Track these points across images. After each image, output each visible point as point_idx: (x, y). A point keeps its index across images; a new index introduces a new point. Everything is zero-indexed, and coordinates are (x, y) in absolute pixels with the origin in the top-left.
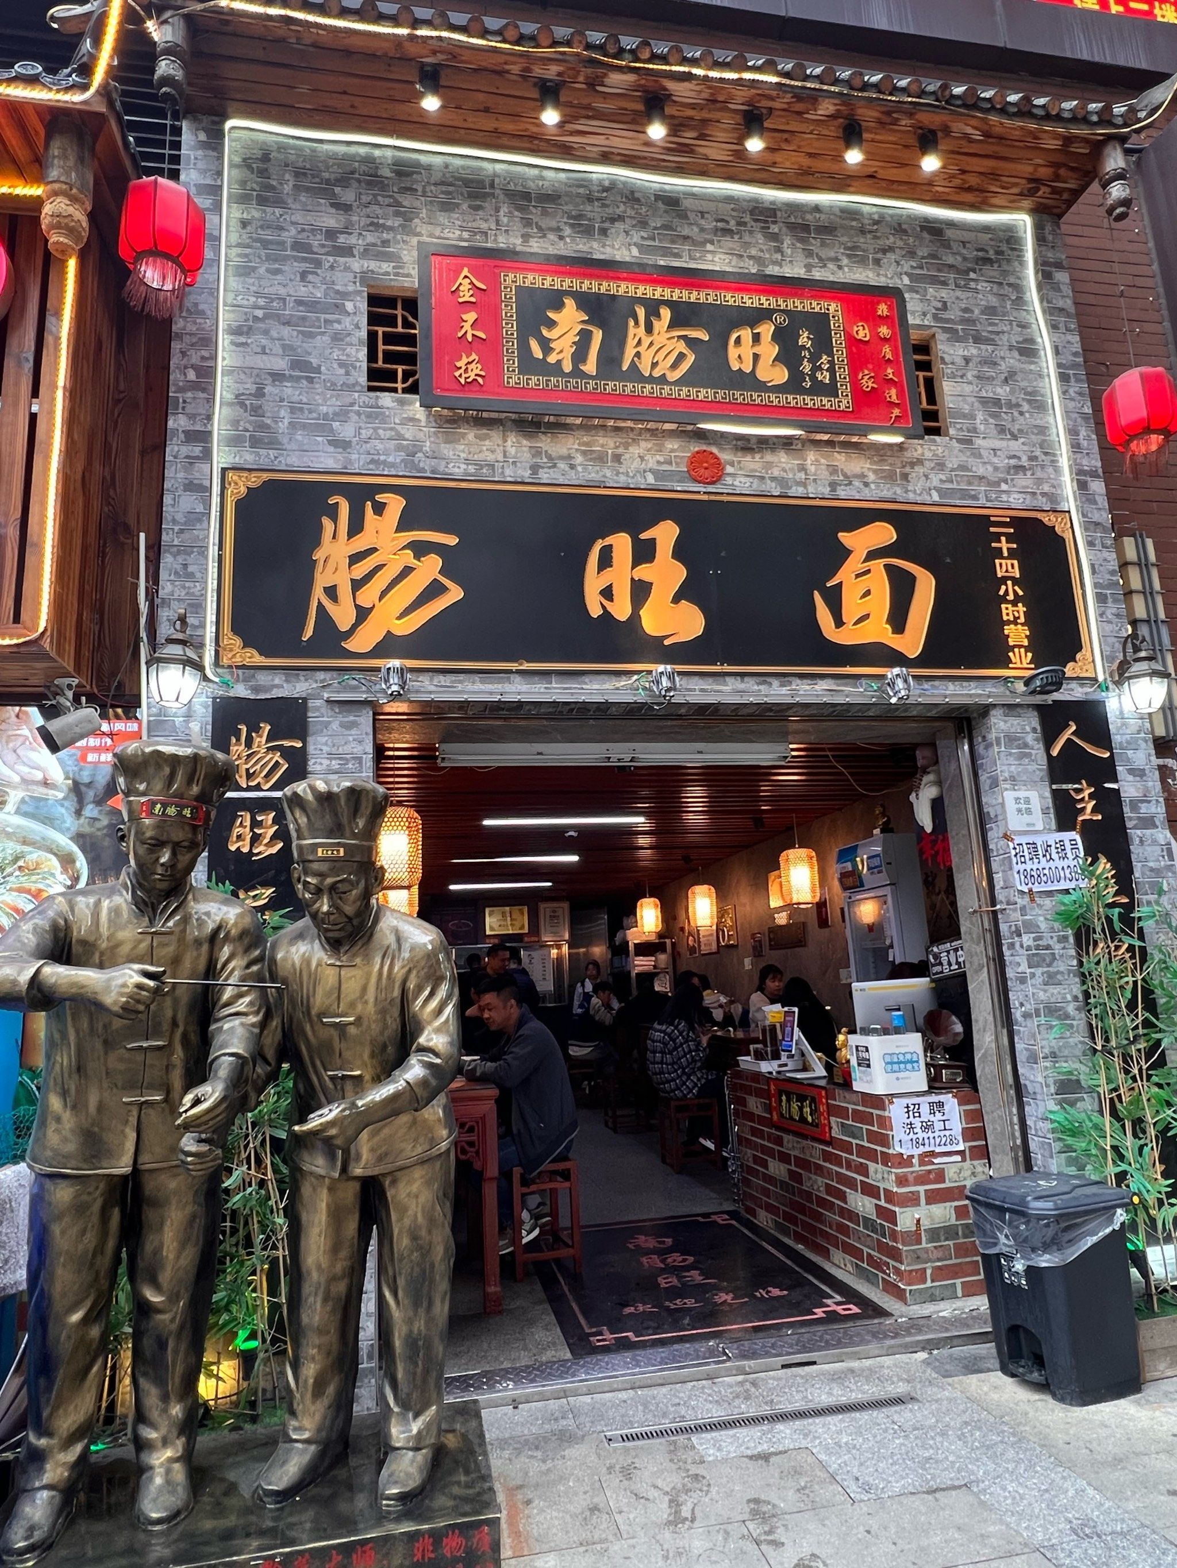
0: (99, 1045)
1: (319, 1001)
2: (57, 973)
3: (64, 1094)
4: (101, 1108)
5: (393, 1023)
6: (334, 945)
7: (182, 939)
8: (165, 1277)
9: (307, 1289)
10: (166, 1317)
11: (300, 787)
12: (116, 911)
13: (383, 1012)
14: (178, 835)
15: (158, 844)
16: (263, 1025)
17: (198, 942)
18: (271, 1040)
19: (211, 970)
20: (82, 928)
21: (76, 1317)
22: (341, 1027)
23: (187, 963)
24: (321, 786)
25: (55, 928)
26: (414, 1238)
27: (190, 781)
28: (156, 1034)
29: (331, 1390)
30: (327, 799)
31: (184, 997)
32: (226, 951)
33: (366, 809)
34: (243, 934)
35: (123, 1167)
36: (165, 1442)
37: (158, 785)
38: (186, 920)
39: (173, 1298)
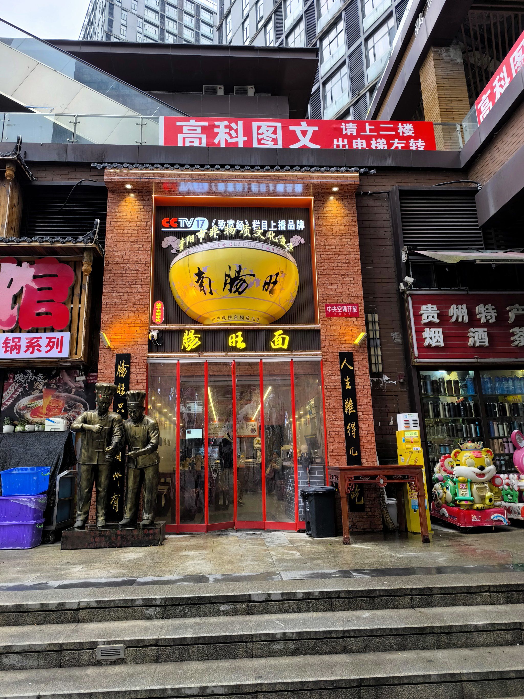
0: (91, 440)
1: (132, 433)
2: (85, 426)
3: (85, 449)
4: (92, 452)
5: (146, 438)
6: (135, 422)
7: (107, 421)
8: (102, 486)
9: (129, 490)
10: (102, 493)
11: (128, 392)
12: (94, 415)
13: (144, 435)
14: (106, 401)
15: (102, 403)
16: (121, 438)
17: (110, 421)
18: (123, 441)
19: (112, 426)
20: (89, 418)
21: (86, 491)
22: (136, 438)
23: (108, 424)
24: (132, 392)
25: (84, 418)
26: (149, 481)
27: (109, 391)
28: (102, 438)
29: (133, 510)
30: (133, 395)
31: (107, 431)
32: (115, 423)
33: (141, 396)
34: (118, 420)
35: (95, 462)
36: (102, 516)
37: (103, 392)
38: (108, 417)
39: (104, 490)
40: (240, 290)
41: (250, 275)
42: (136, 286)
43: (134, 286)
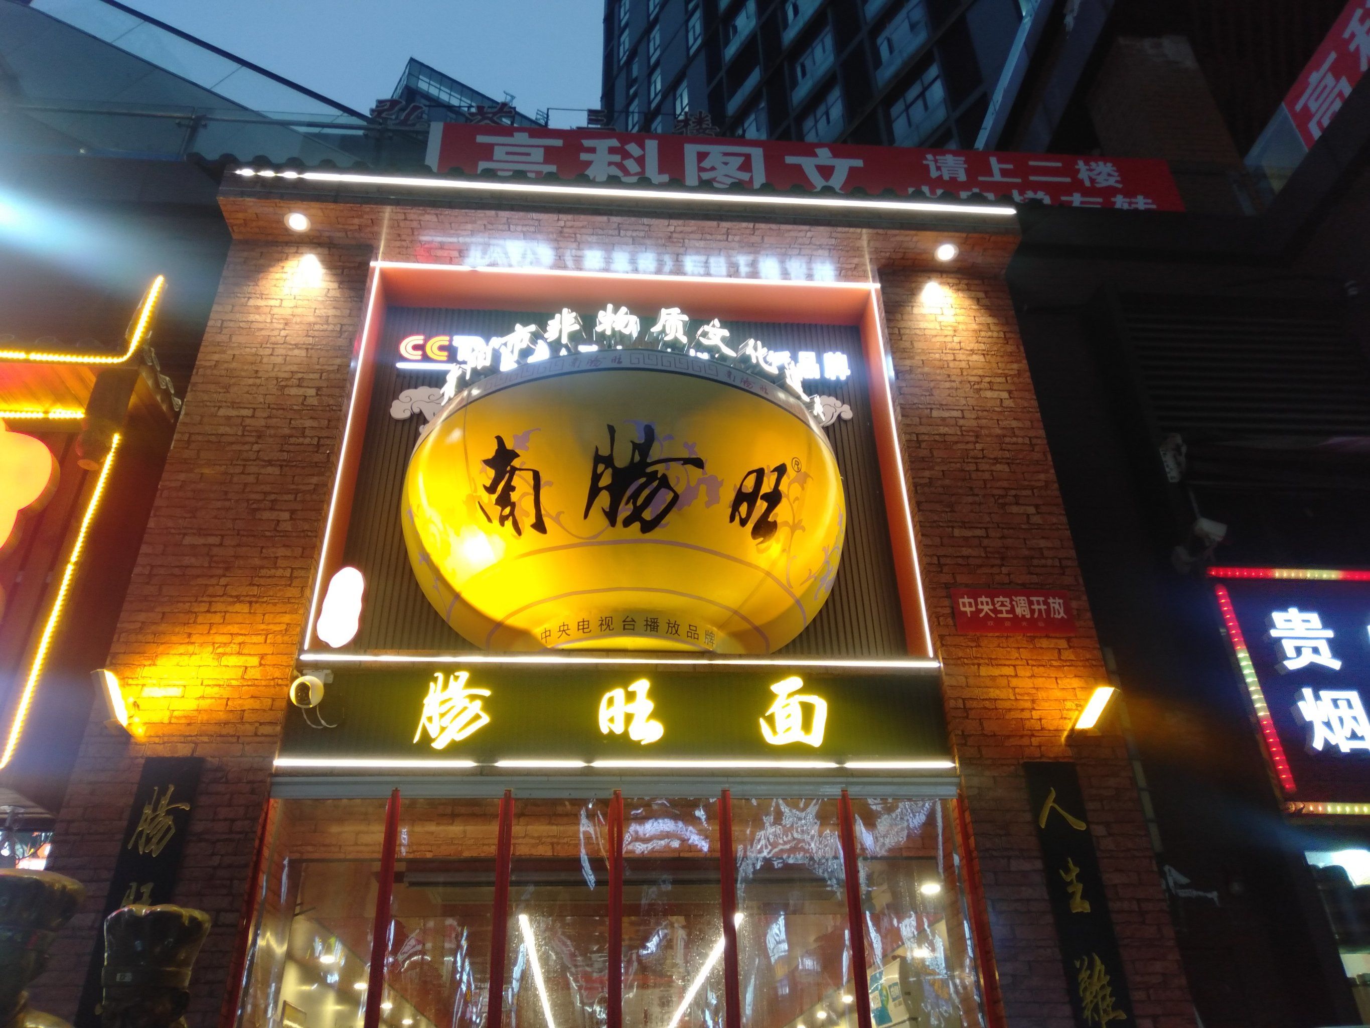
40: (647, 515)
41: (686, 461)
42: (273, 515)
43: (266, 515)
